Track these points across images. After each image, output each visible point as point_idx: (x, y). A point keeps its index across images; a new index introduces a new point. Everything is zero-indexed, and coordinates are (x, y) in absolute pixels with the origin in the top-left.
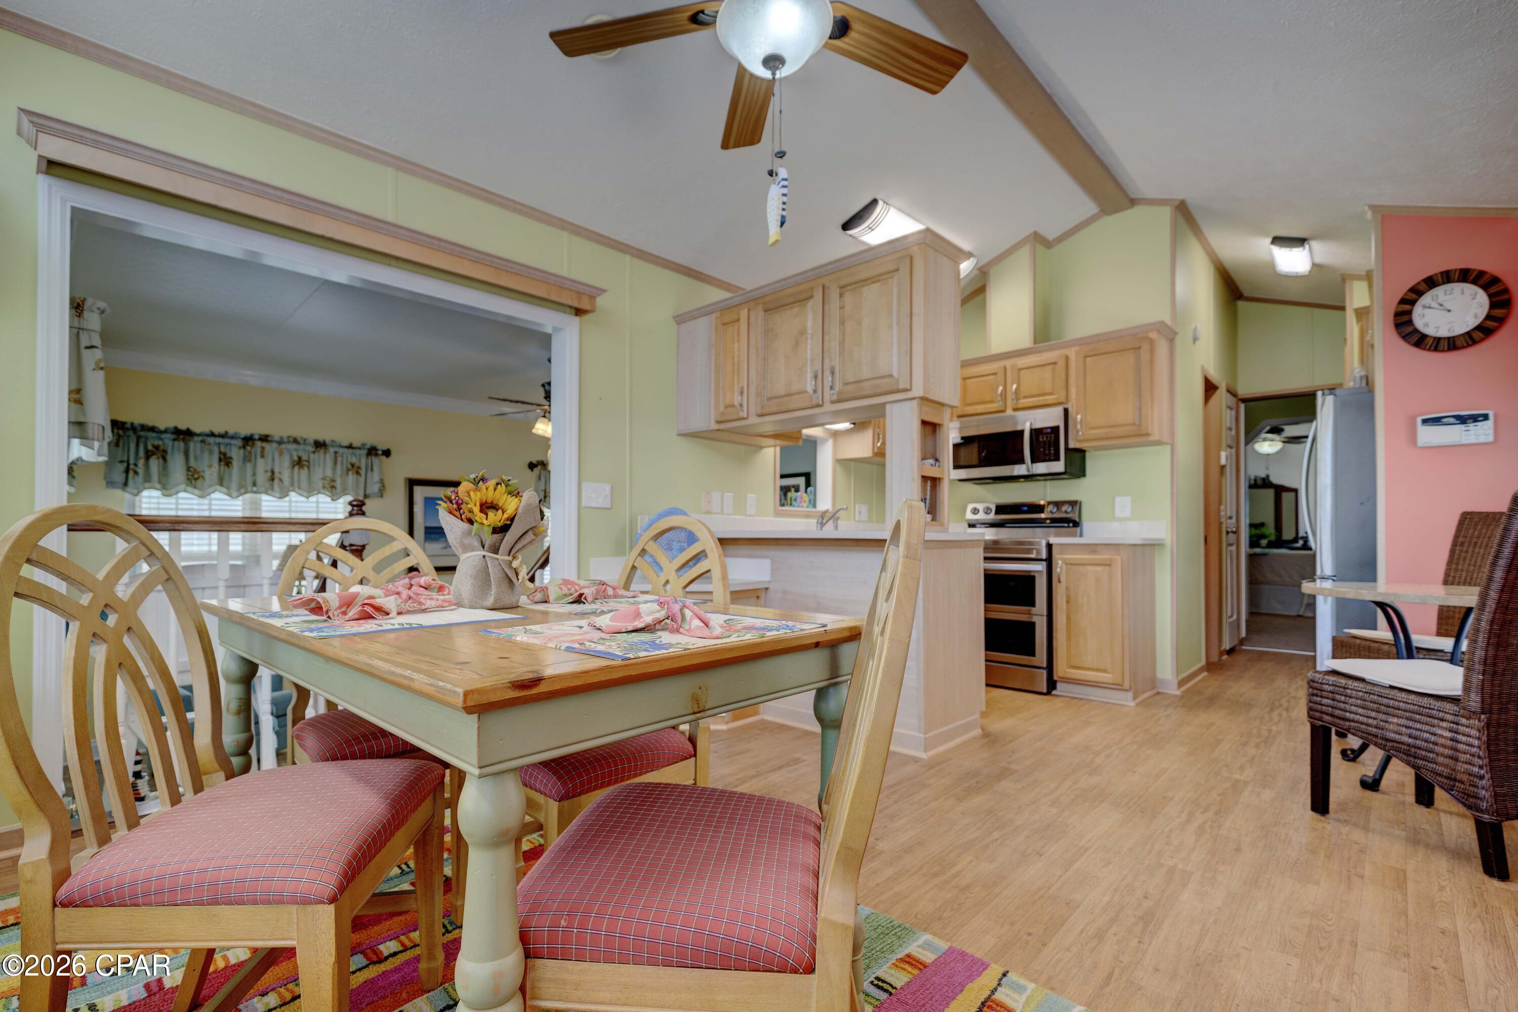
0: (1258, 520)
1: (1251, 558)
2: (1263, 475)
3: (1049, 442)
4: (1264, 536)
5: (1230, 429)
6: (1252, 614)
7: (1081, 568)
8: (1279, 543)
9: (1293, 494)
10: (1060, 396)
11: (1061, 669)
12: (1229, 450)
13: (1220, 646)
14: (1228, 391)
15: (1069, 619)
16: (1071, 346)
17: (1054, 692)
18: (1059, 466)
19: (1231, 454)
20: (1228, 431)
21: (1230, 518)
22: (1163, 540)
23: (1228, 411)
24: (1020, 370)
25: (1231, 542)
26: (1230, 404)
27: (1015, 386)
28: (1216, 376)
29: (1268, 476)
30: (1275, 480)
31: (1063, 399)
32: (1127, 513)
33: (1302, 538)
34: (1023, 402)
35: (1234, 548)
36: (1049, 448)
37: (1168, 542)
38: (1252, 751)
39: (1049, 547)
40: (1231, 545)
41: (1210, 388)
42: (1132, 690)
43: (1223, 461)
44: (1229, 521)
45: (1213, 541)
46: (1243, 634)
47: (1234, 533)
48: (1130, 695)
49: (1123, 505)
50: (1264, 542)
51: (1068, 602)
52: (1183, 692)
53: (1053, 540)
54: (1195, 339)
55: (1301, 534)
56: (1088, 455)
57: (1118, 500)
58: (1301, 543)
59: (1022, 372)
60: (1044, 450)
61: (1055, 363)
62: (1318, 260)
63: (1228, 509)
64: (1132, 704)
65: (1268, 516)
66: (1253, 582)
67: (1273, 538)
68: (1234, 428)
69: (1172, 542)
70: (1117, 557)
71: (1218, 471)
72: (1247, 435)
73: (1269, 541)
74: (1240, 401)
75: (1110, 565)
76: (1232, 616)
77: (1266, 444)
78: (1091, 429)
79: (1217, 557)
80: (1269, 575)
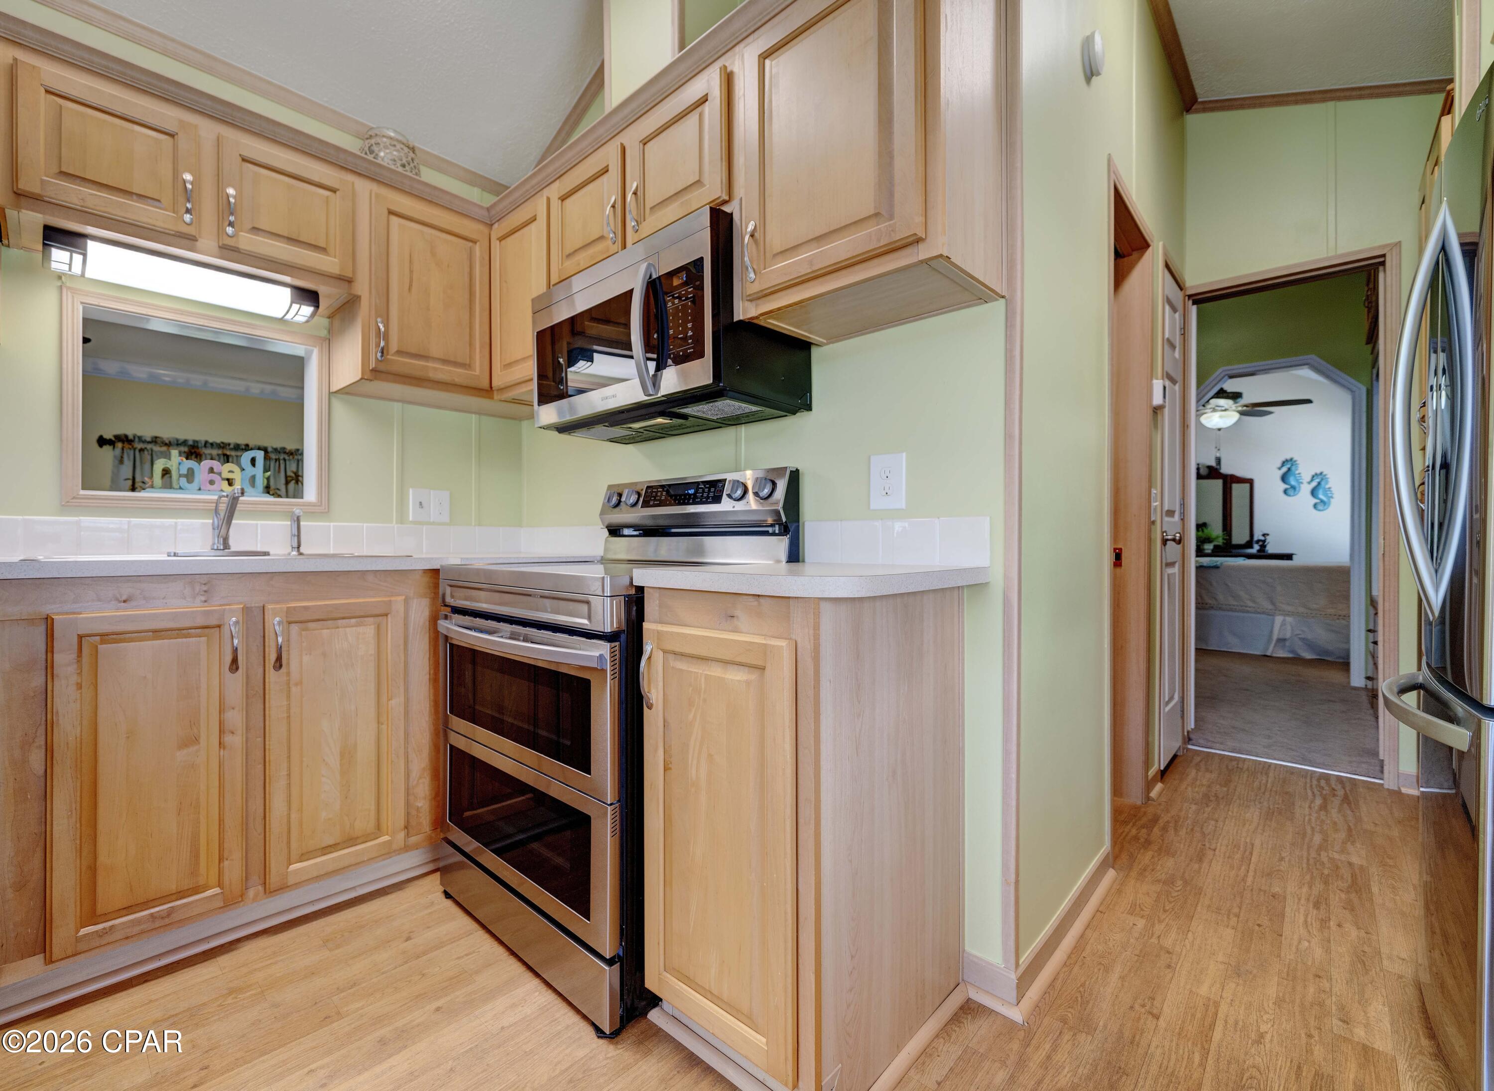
0: (1200, 522)
1: (1200, 570)
2: (1215, 463)
3: (685, 306)
4: (1208, 540)
5: (1173, 346)
7: (697, 670)
8: (1227, 549)
9: (1247, 486)
10: (711, 187)
12: (1167, 381)
13: (1147, 764)
14: (1167, 266)
16: (736, 41)
18: (703, 372)
19: (1172, 392)
20: (1168, 347)
21: (1170, 513)
22: (983, 571)
23: (1168, 308)
24: (644, 142)
25: (1170, 560)
26: (1169, 296)
27: (634, 186)
28: (1145, 218)
29: (1220, 462)
30: (1225, 469)
31: (719, 193)
32: (899, 501)
33: (1258, 541)
34: (651, 223)
35: (1175, 570)
36: (685, 324)
37: (997, 578)
39: (637, 596)
40: (1171, 564)
41: (1128, 239)
43: (1157, 400)
44: (1166, 519)
45: (1133, 561)
46: (1191, 724)
47: (1179, 542)
49: (889, 476)
50: (1208, 547)
51: (666, 768)
52: (1038, 1012)
54: (1090, 70)
55: (1258, 536)
56: (815, 353)
58: (1256, 547)
59: (649, 146)
60: (676, 333)
61: (705, 99)
63: (1165, 495)
65: (1214, 514)
67: (1222, 542)
68: (1178, 342)
69: (1006, 578)
70: (783, 643)
71: (1148, 414)
72: (1198, 387)
73: (1216, 547)
74: (1190, 296)
75: (763, 669)
76: (1171, 698)
77: (1217, 414)
78: (775, 255)
79: (1142, 592)
80: (1221, 597)
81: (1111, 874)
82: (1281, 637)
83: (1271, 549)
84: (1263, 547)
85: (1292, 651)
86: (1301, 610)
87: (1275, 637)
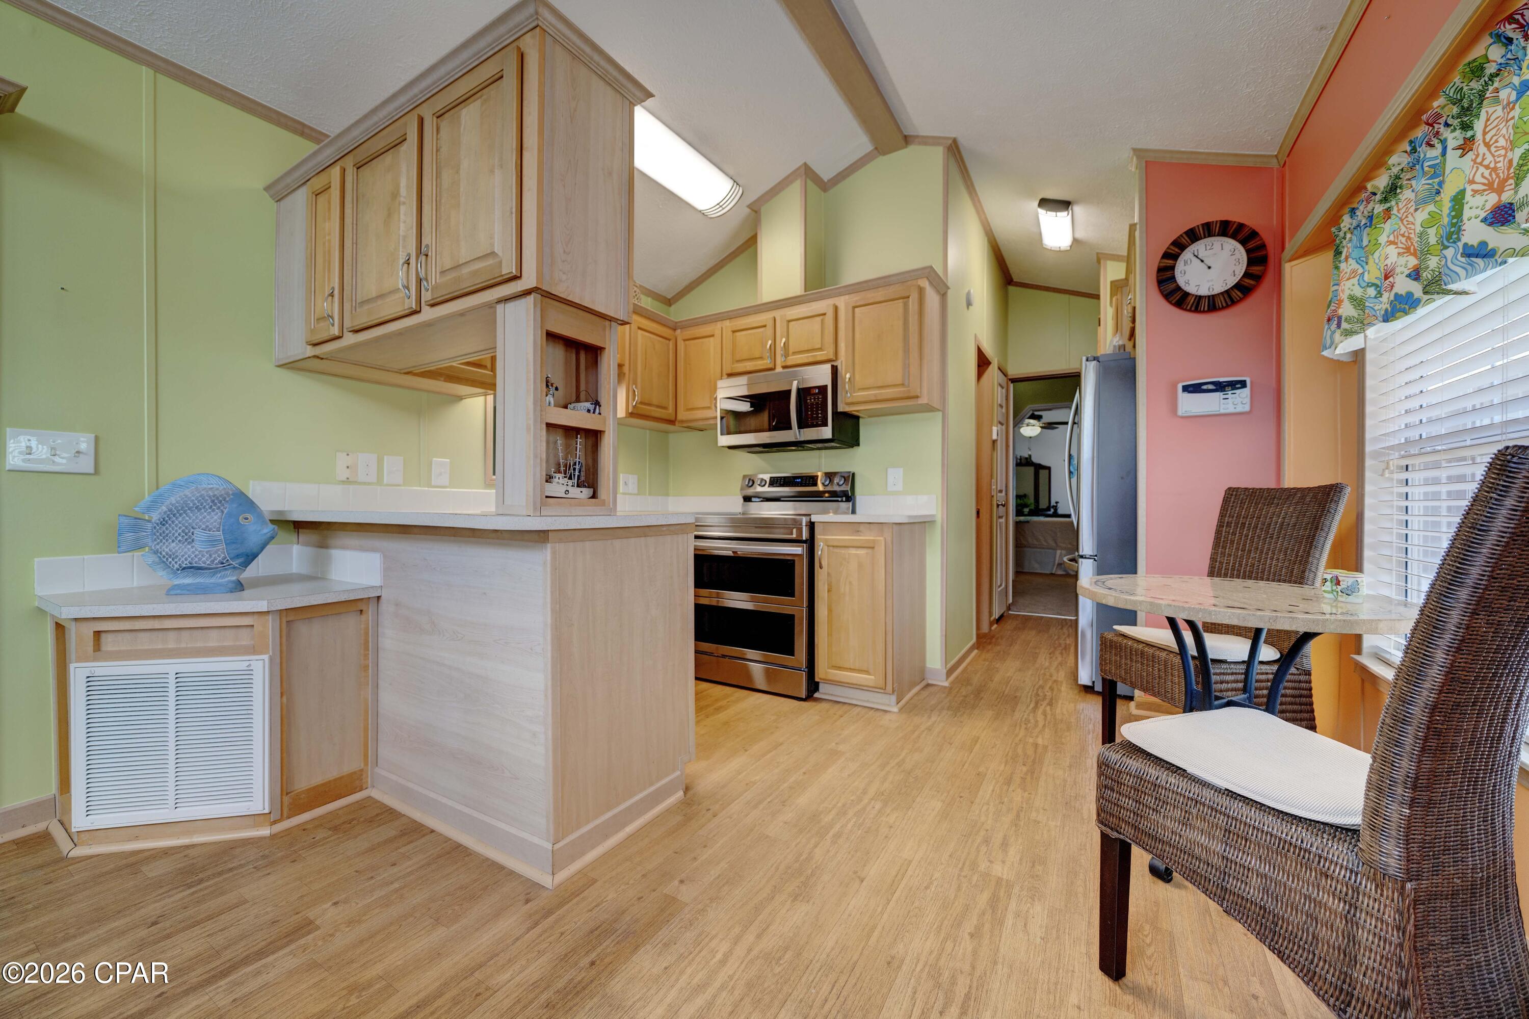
0: (1021, 493)
1: (1018, 524)
2: (1027, 456)
3: (817, 403)
4: (1026, 506)
5: (1001, 406)
6: (1018, 573)
7: (843, 551)
8: (1037, 512)
9: (1047, 471)
10: (828, 353)
11: (822, 670)
12: (999, 425)
13: (991, 614)
14: (999, 369)
15: (830, 610)
16: (840, 295)
17: (816, 695)
18: (826, 432)
19: (1002, 430)
20: (999, 408)
21: (1001, 491)
22: (933, 516)
23: (1000, 388)
24: (789, 321)
25: (1001, 515)
26: (1000, 381)
27: (784, 340)
28: (989, 351)
29: (1030, 456)
30: (1035, 460)
31: (832, 356)
32: (899, 487)
33: (1053, 506)
34: (793, 359)
35: (1003, 520)
36: (817, 411)
37: (939, 519)
38: (1018, 796)
39: (812, 526)
40: (1001, 517)
41: (983, 362)
42: (896, 693)
43: (995, 437)
44: (999, 494)
45: (984, 515)
46: (1010, 601)
47: (1004, 506)
48: (893, 698)
49: (896, 477)
50: (1026, 510)
51: (829, 591)
52: (953, 683)
53: (814, 518)
54: (969, 304)
55: (1053, 503)
56: (861, 420)
57: (890, 471)
58: (1052, 510)
59: (791, 324)
60: (812, 414)
61: (825, 314)
62: (1079, 235)
63: (999, 482)
64: (895, 710)
65: (1029, 490)
66: (1020, 546)
67: (1032, 507)
68: (1004, 405)
69: (942, 519)
70: (881, 538)
71: (990, 444)
72: (1014, 417)
73: (1030, 510)
74: (1010, 379)
75: (873, 548)
76: (1001, 585)
77: (1029, 428)
78: (859, 389)
79: (988, 530)
80: (1030, 540)
81: (976, 651)
82: (1060, 562)
83: (1060, 512)
84: (1056, 510)
85: (1065, 571)
86: (1069, 546)
87: (1057, 562)
